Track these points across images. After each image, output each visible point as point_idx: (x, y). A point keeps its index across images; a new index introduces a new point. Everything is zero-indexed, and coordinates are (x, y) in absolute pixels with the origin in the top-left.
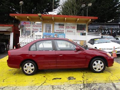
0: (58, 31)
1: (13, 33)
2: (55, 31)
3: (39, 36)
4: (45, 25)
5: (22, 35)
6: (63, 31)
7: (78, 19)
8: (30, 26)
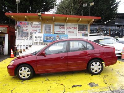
0: (58, 32)
1: (8, 34)
2: (56, 32)
3: (39, 37)
4: (44, 26)
5: (18, 36)
6: (64, 32)
7: (81, 19)
8: (27, 27)
